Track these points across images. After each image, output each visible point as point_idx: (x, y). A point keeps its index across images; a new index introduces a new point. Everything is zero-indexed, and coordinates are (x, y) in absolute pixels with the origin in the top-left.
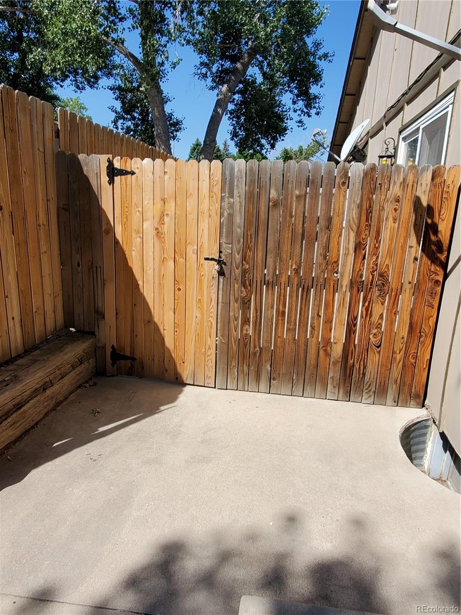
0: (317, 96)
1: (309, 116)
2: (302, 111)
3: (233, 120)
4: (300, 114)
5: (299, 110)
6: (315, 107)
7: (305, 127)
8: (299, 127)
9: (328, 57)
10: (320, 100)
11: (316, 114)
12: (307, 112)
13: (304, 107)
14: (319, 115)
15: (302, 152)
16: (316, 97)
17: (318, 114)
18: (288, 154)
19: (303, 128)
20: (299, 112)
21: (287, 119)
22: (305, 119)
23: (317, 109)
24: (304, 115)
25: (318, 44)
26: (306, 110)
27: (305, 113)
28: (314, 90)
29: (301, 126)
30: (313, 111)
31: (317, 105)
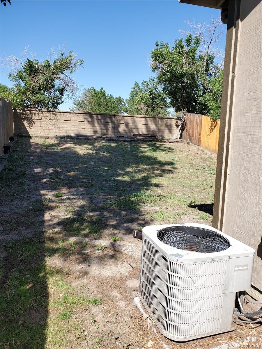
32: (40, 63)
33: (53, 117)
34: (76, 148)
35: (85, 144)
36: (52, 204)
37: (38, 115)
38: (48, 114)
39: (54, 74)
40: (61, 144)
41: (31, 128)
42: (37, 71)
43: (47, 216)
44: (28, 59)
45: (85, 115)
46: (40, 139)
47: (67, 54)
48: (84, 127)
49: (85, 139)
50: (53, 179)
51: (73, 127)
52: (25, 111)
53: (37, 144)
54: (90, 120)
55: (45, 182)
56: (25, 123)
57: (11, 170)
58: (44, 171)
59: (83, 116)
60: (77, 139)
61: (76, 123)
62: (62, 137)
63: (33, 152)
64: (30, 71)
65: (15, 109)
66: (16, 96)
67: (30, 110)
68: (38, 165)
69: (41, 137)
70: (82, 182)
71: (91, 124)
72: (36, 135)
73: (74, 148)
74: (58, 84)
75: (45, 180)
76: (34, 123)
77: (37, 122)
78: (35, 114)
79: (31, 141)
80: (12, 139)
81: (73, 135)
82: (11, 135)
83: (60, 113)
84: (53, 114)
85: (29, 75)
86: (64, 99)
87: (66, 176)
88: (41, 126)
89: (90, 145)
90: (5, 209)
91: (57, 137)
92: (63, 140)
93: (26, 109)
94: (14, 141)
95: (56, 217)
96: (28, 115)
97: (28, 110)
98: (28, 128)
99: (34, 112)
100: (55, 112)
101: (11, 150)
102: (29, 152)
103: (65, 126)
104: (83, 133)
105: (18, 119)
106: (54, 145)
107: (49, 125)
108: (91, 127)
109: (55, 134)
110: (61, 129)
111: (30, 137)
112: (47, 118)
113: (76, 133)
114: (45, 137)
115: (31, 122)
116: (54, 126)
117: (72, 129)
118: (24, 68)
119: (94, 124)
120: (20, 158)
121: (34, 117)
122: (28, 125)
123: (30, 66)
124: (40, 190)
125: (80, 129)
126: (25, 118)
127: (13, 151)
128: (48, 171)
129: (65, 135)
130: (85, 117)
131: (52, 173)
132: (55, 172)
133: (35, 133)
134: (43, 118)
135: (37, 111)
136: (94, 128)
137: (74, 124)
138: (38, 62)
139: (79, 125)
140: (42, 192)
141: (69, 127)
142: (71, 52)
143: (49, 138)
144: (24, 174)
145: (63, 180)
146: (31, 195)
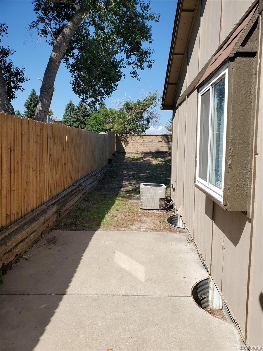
0: (148, 51)
1: (142, 69)
2: (136, 64)
3: (74, 73)
4: (134, 66)
5: (133, 63)
6: (146, 61)
7: (139, 77)
8: (133, 78)
9: (155, 17)
10: (150, 55)
11: (147, 67)
12: (139, 65)
13: (137, 61)
14: (151, 68)
15: (140, 104)
16: (146, 53)
17: (149, 67)
18: (129, 106)
19: (137, 78)
20: (133, 65)
21: (121, 67)
22: (138, 71)
23: (148, 62)
24: (137, 68)
25: (145, 7)
26: (139, 64)
27: (138, 66)
28: (145, 45)
29: (135, 77)
30: (145, 65)
31: (148, 59)
32: (134, 102)
33: (141, 139)
34: (152, 160)
35: (159, 158)
36: (126, 186)
37: (131, 138)
38: (138, 137)
39: (142, 109)
40: (144, 157)
41: (126, 147)
42: (131, 109)
43: (122, 189)
44: (126, 101)
45: (163, 137)
46: (131, 155)
47: (153, 93)
48: (162, 145)
49: (161, 154)
50: (131, 177)
51: (154, 145)
52: (123, 135)
53: (129, 158)
54: (166, 140)
55: (126, 178)
56: (123, 143)
57: (111, 172)
58: (127, 173)
59: (161, 137)
60: (156, 154)
61: (156, 143)
62: (146, 153)
63: (125, 163)
64: (127, 109)
65: (117, 135)
66: (117, 126)
67: (126, 135)
68: (125, 170)
69: (132, 153)
70: (146, 179)
71: (167, 143)
72: (129, 152)
73: (151, 160)
74: (145, 115)
75: (127, 177)
76: (128, 143)
77: (130, 143)
78: (129, 137)
79: (126, 156)
80: (114, 155)
81: (154, 151)
82: (114, 152)
83: (145, 136)
84: (141, 137)
85: (127, 111)
86: (150, 125)
87: (138, 176)
88: (133, 145)
89: (162, 158)
90: (106, 186)
91: (142, 153)
92: (146, 155)
93: (123, 134)
94: (115, 156)
95: (125, 189)
96: (125, 138)
97: (125, 135)
98: (124, 147)
99: (129, 136)
100: (142, 135)
101: (112, 162)
102: (123, 163)
103: (149, 145)
104: (161, 150)
105: (118, 141)
106: (139, 158)
107: (138, 145)
108: (167, 145)
109: (142, 151)
110: (146, 147)
111: (125, 153)
112: (137, 140)
113: (156, 149)
114: (135, 153)
115: (126, 142)
116: (141, 145)
117: (154, 147)
118: (124, 107)
119: (169, 143)
120: (117, 166)
121: (129, 139)
122: (124, 145)
123: (127, 105)
124: (123, 181)
125: (159, 147)
126: (123, 140)
127: (113, 162)
128: (130, 173)
129: (148, 151)
130: (162, 138)
131: (131, 174)
132: (133, 173)
133: (129, 150)
134: (134, 140)
135: (130, 135)
136: (169, 145)
137: (155, 143)
138: (132, 102)
139: (158, 144)
140: (123, 182)
141: (151, 145)
142: (157, 91)
143: (137, 154)
144: (117, 174)
145: (136, 177)
146: (118, 183)
